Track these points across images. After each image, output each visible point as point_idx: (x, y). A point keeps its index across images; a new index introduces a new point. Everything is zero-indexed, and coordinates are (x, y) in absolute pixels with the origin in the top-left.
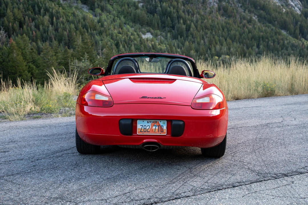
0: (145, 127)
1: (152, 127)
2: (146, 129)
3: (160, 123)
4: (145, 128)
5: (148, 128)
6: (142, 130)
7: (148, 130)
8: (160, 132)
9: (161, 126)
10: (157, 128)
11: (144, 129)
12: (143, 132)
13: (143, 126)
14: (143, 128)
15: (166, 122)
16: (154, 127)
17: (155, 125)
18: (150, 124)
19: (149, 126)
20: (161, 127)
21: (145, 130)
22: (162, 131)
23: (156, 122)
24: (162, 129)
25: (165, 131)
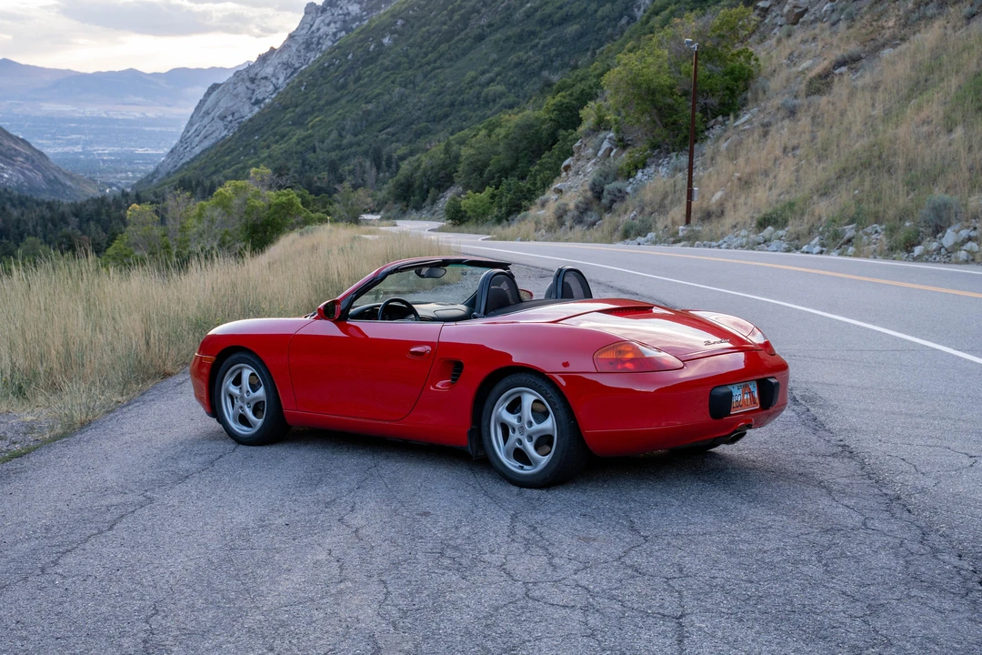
1: (743, 397)
2: (739, 401)
3: (750, 387)
6: (735, 405)
8: (752, 403)
9: (752, 392)
10: (748, 397)
11: (736, 401)
12: (737, 409)
13: (737, 395)
15: (755, 384)
16: (745, 397)
17: (746, 392)
18: (741, 391)
19: (740, 396)
20: (752, 395)
21: (739, 405)
22: (754, 401)
23: (746, 386)
24: (754, 397)
25: (757, 401)
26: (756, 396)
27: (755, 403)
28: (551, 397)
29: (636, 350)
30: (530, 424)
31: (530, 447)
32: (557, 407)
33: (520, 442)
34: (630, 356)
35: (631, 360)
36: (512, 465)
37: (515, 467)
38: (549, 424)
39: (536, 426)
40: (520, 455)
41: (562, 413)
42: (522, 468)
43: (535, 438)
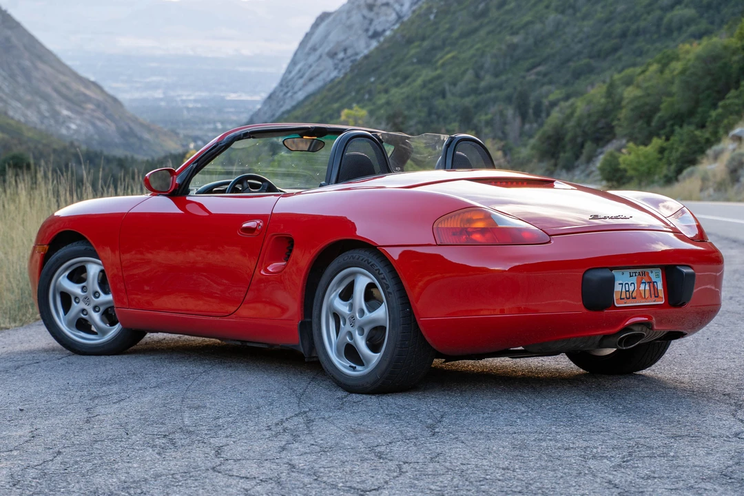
0: (627, 285)
1: (639, 287)
2: (628, 291)
3: (650, 275)
4: (627, 289)
5: (632, 288)
6: (623, 296)
7: (633, 296)
8: (653, 296)
9: (654, 282)
10: (647, 288)
11: (626, 291)
12: (625, 301)
13: (622, 284)
14: (624, 290)
15: (659, 271)
16: (642, 287)
17: (644, 281)
18: (634, 279)
19: (633, 285)
20: (654, 286)
21: (628, 296)
22: (656, 295)
23: (644, 274)
24: (656, 290)
25: (662, 294)
26: (660, 286)
27: (657, 296)
28: (384, 278)
29: (488, 217)
30: (362, 312)
31: (361, 343)
32: (390, 290)
33: (350, 334)
34: (480, 225)
35: (482, 231)
36: (342, 364)
37: (345, 367)
38: (381, 313)
39: (369, 315)
40: (351, 352)
41: (395, 297)
42: (354, 368)
43: (366, 331)
